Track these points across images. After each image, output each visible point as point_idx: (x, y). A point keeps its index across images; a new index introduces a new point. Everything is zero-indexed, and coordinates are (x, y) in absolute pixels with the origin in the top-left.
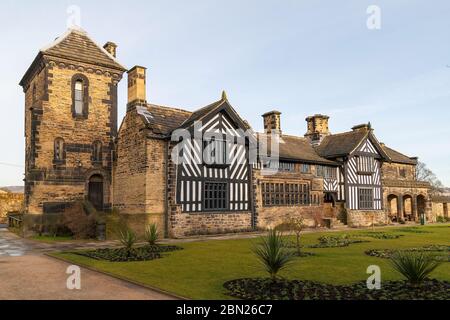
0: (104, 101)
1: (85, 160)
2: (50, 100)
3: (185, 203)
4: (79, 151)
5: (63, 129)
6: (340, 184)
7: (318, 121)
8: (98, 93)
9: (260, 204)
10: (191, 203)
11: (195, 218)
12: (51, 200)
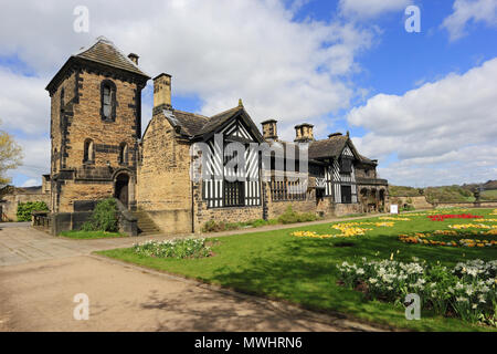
0: (130, 106)
1: (113, 160)
2: (81, 102)
3: (209, 199)
4: (107, 152)
5: (93, 131)
6: (328, 181)
7: (305, 129)
8: (125, 98)
9: (269, 199)
10: (214, 199)
11: (218, 213)
12: (80, 199)
